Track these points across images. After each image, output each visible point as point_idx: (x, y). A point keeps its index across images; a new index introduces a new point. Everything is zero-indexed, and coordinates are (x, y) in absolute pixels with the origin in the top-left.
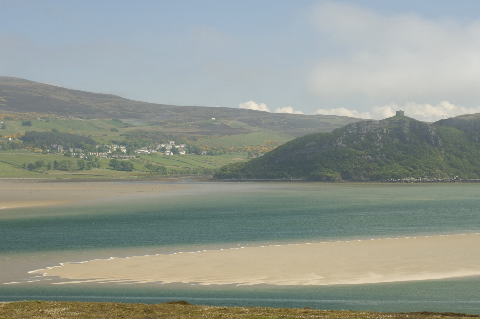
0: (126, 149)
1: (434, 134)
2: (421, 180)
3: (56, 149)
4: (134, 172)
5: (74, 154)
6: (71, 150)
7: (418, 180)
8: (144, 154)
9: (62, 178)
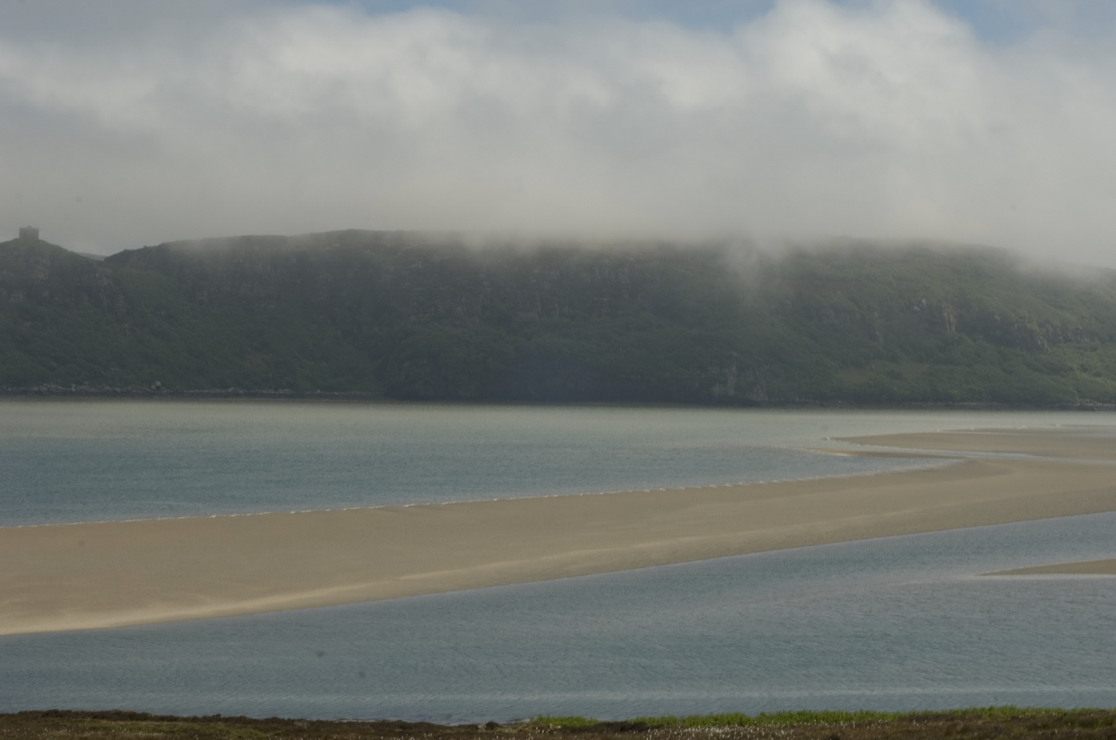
1: (106, 284)
2: (73, 390)
7: (68, 389)
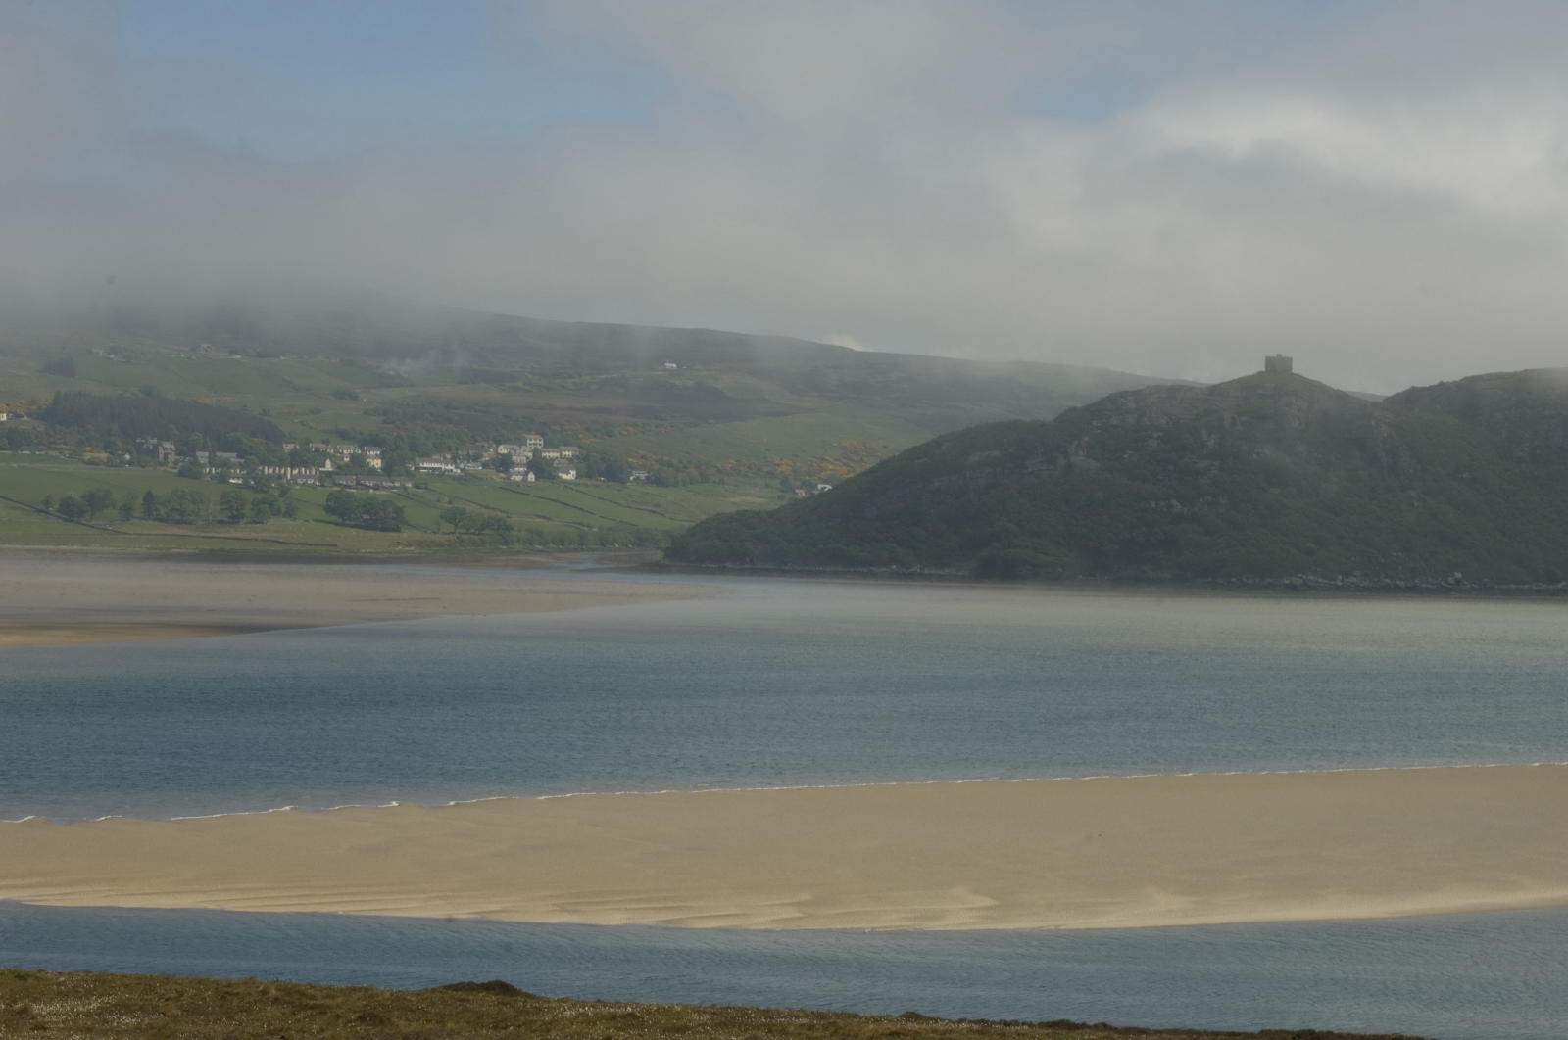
0: (382, 457)
1: (1385, 435)
2: (1339, 583)
3: (154, 453)
4: (406, 534)
5: (210, 471)
6: (203, 457)
8: (442, 474)
9: (170, 549)
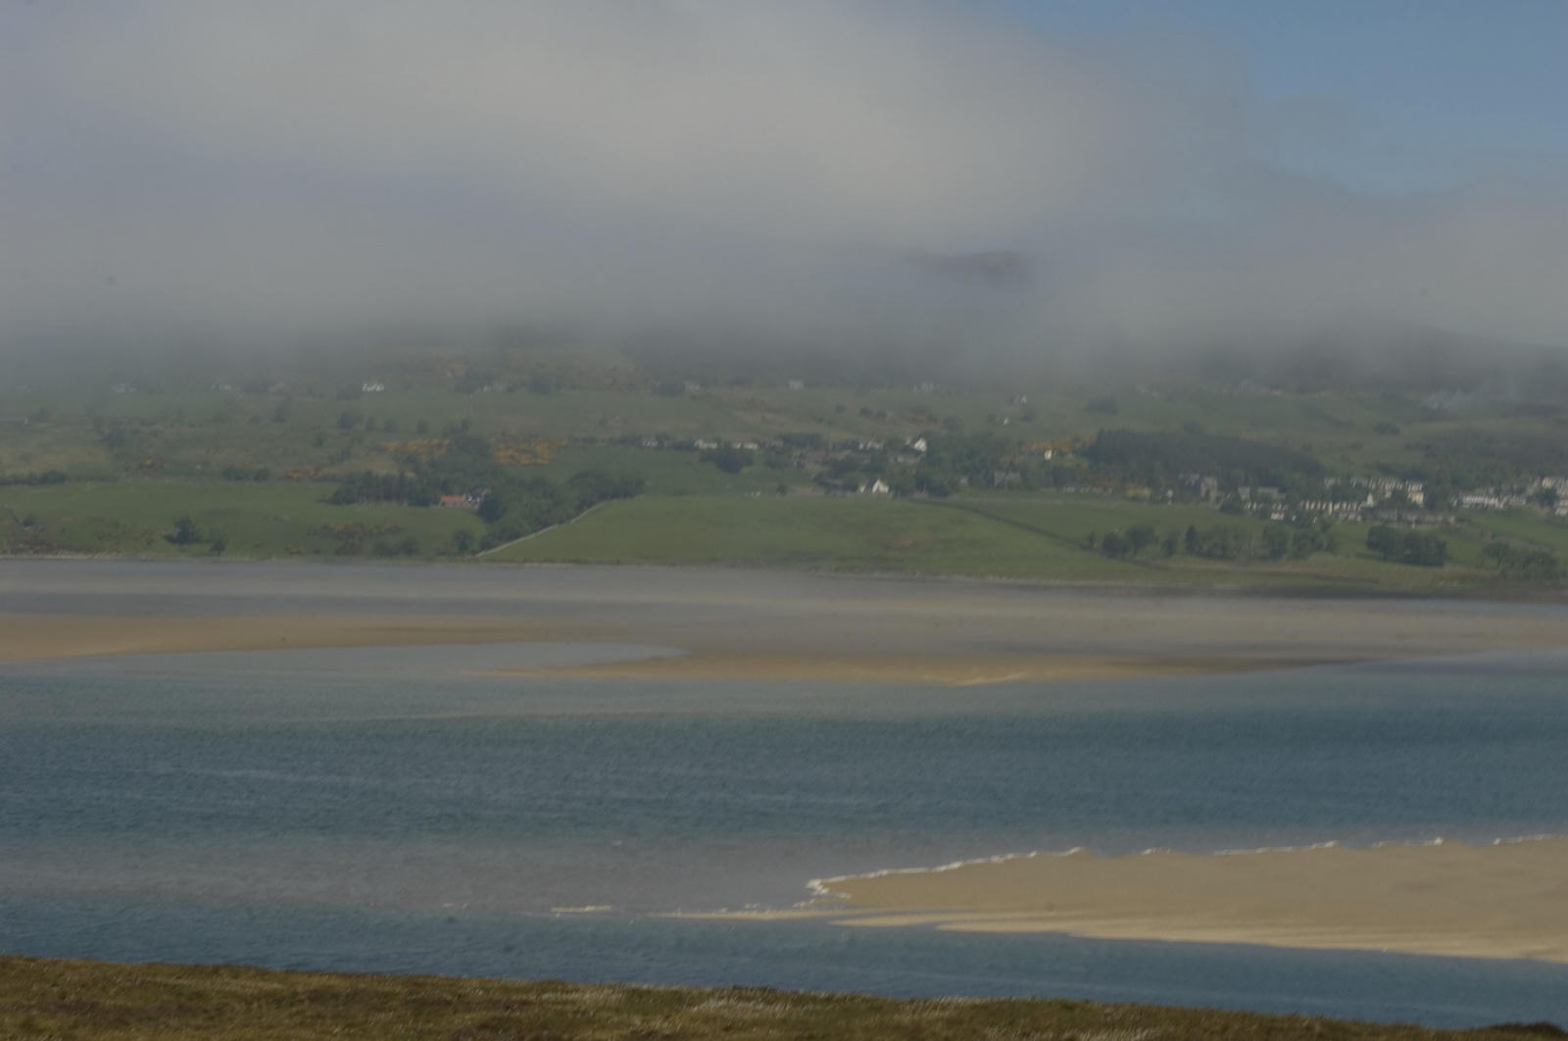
0: (1425, 490)
3: (1196, 488)
4: (1448, 569)
5: (1251, 507)
6: (1244, 493)
8: (1484, 509)
